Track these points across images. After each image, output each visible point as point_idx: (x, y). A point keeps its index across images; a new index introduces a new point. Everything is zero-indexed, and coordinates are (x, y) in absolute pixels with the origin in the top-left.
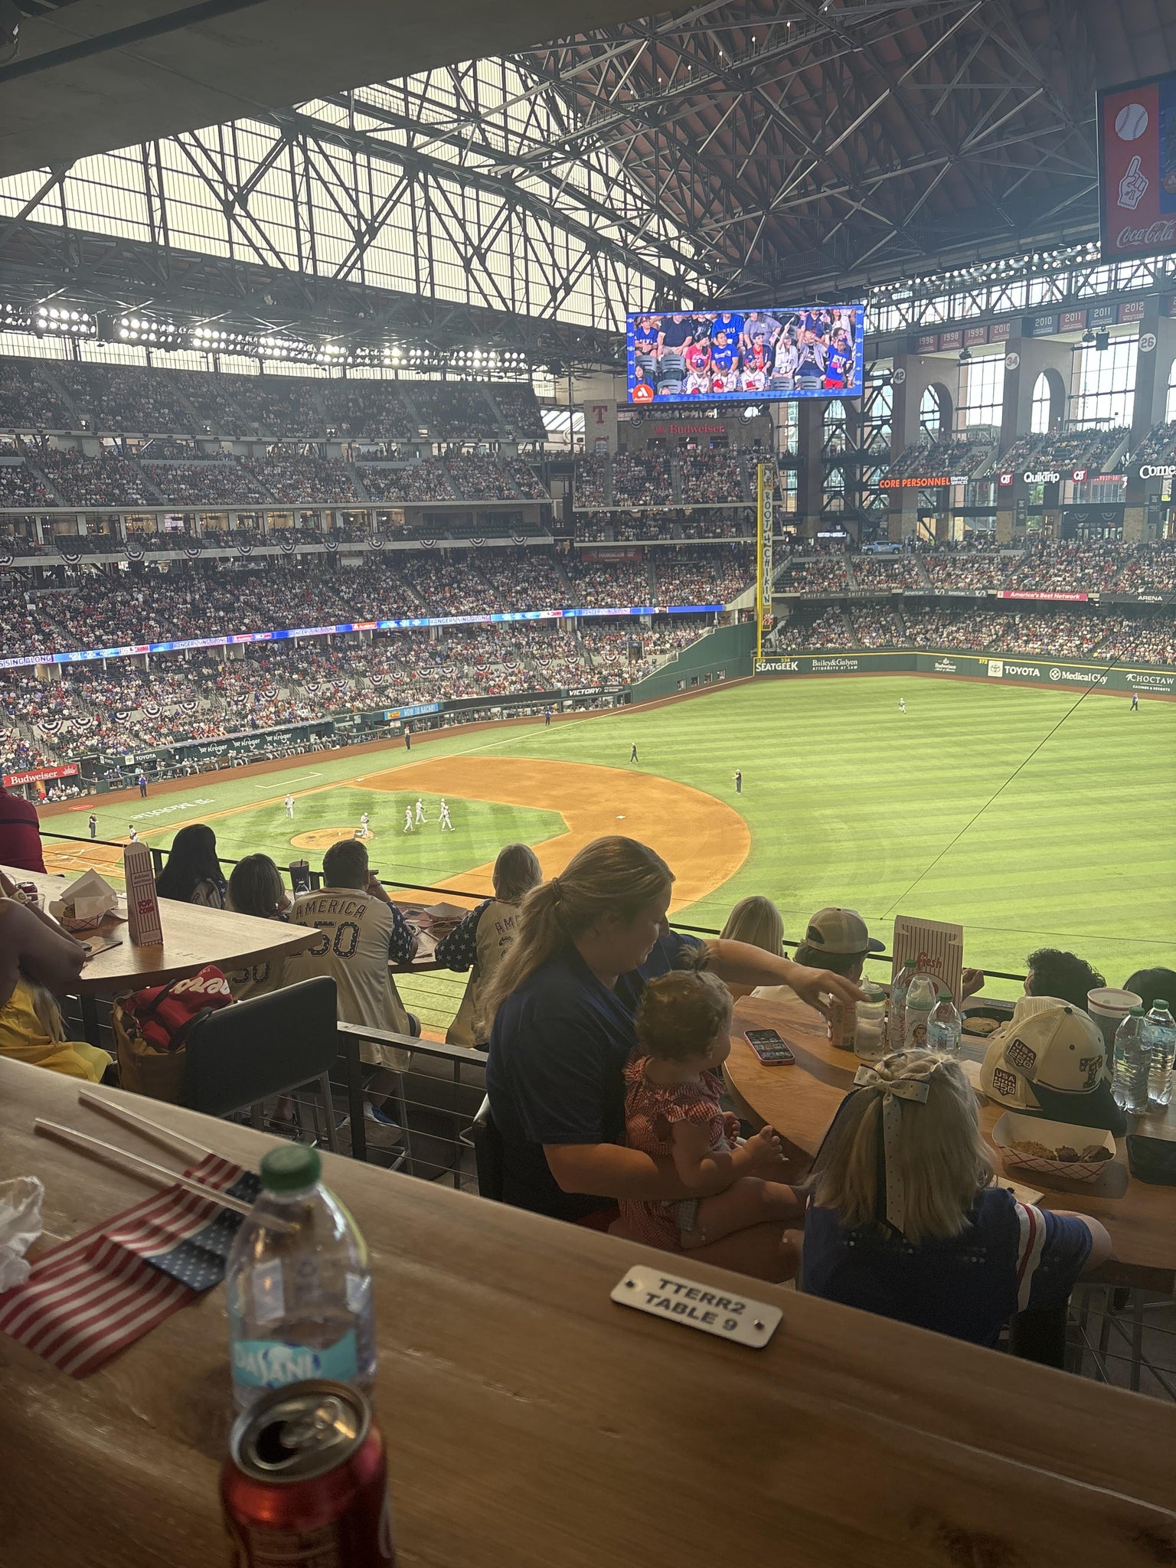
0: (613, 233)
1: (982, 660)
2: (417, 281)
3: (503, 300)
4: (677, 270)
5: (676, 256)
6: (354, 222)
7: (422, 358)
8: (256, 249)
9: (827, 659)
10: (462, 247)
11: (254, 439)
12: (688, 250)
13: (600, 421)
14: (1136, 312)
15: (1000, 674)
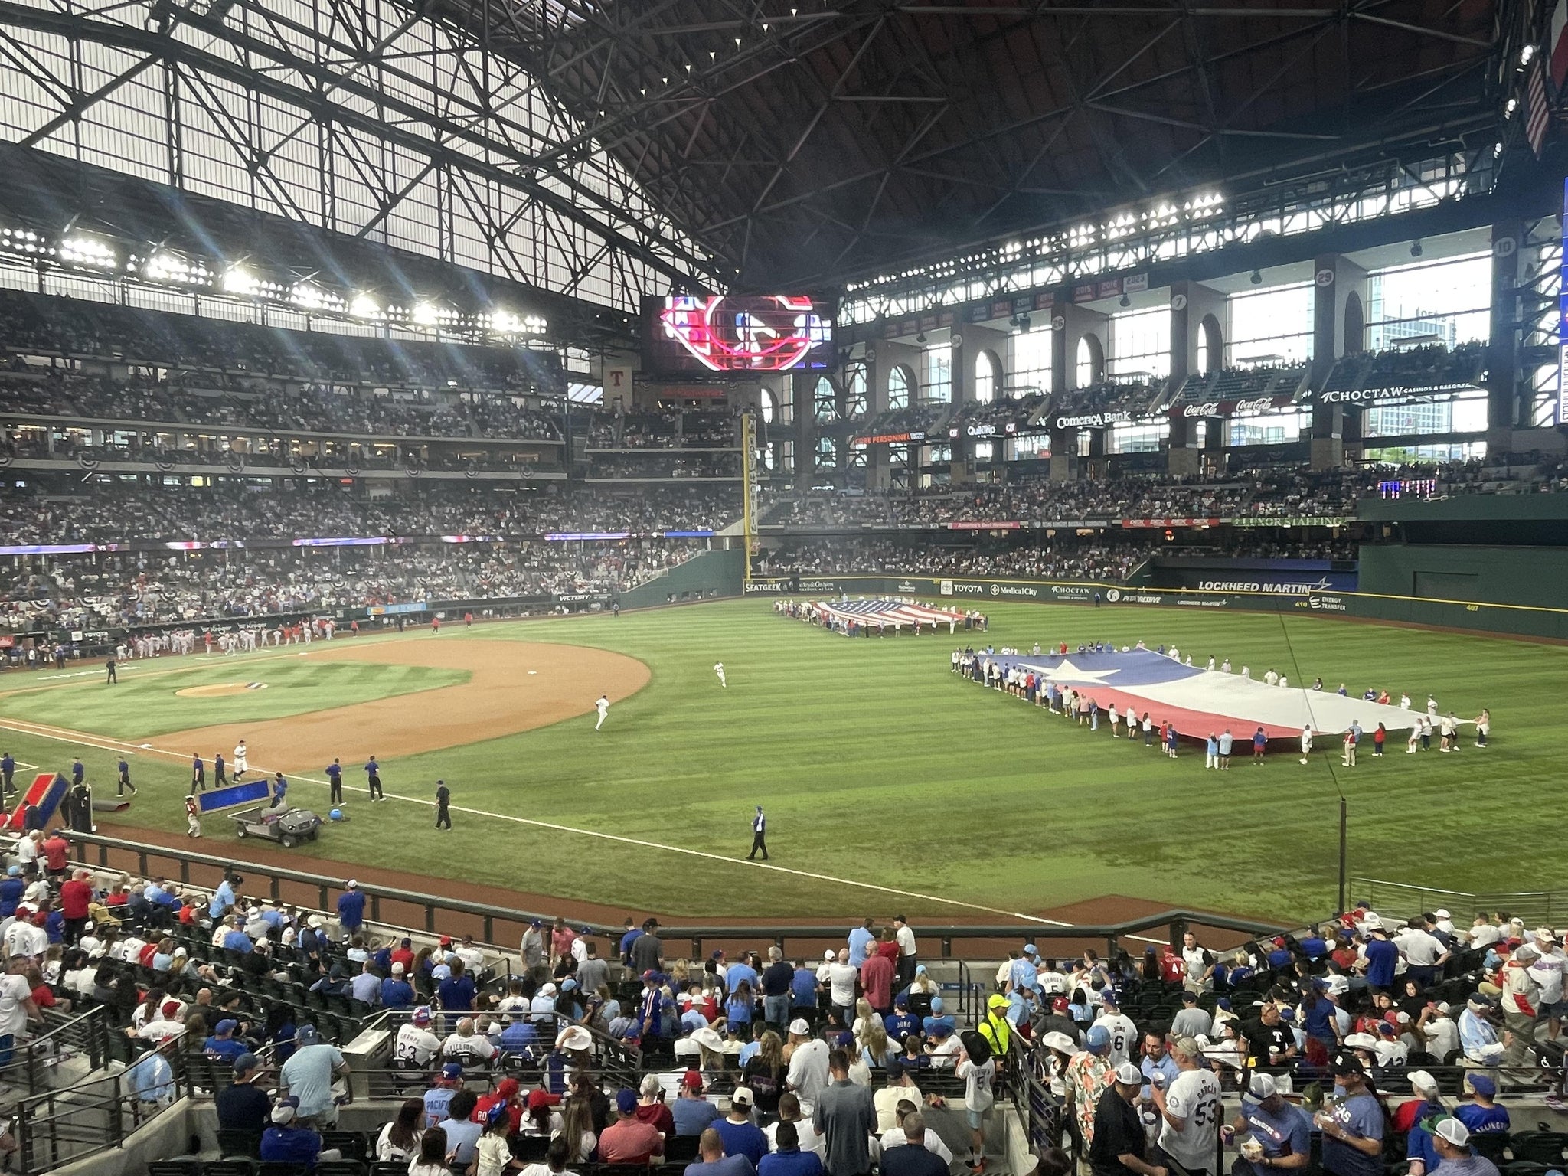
0: (629, 233)
1: (936, 580)
2: (441, 250)
3: (524, 275)
4: (692, 273)
5: (690, 259)
6: (380, 195)
7: (452, 319)
8: (280, 205)
9: (809, 582)
10: (486, 228)
11: (287, 377)
12: (701, 257)
13: (617, 384)
14: (1048, 301)
15: (950, 592)
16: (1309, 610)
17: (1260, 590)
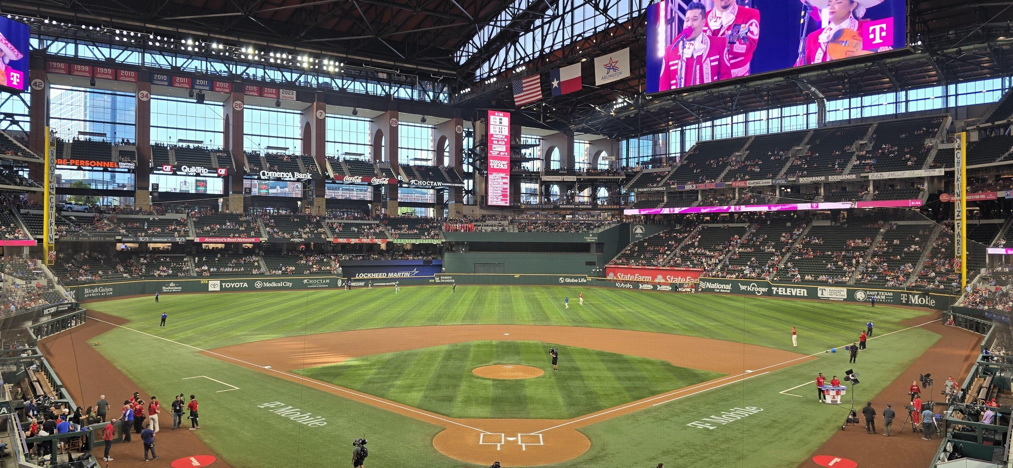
1: (203, 281)
9: (93, 288)
14: (223, 88)
15: (218, 289)
16: (435, 283)
17: (387, 276)
